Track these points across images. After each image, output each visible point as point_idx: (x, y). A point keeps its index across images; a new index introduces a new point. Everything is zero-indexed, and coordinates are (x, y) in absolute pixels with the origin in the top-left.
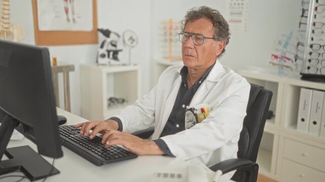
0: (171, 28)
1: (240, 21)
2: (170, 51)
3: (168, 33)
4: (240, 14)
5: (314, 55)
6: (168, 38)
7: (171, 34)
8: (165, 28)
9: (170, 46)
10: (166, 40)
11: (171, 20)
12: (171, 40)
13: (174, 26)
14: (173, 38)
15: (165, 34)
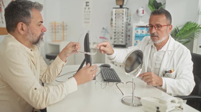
0: (55, 26)
1: (88, 22)
2: (55, 38)
3: (54, 29)
4: (89, 19)
5: (116, 37)
6: (54, 31)
7: (55, 29)
8: (52, 26)
9: (55, 35)
10: (53, 32)
11: (55, 22)
12: (55, 32)
13: (57, 25)
14: (56, 31)
15: (52, 29)
